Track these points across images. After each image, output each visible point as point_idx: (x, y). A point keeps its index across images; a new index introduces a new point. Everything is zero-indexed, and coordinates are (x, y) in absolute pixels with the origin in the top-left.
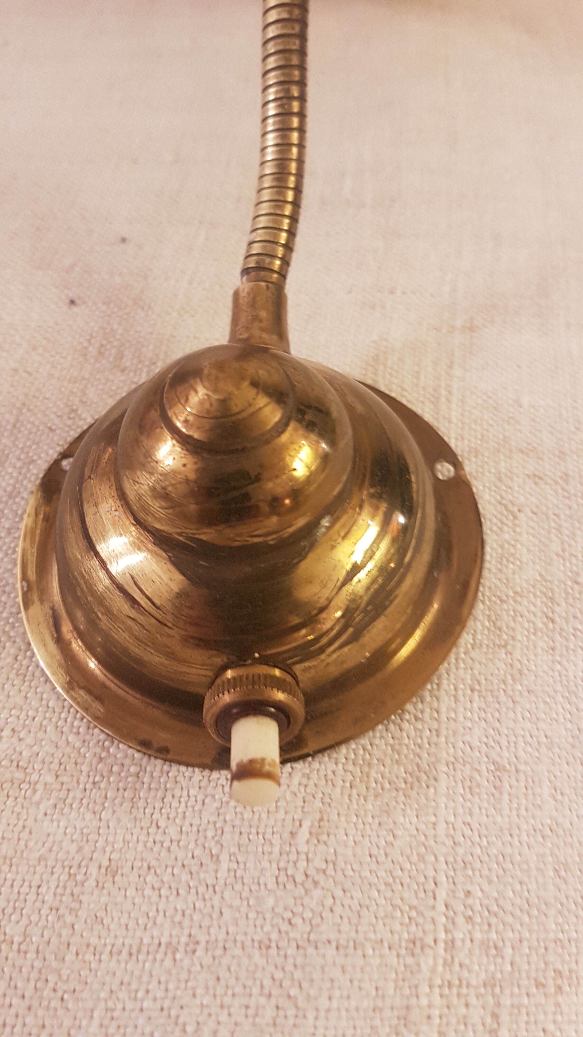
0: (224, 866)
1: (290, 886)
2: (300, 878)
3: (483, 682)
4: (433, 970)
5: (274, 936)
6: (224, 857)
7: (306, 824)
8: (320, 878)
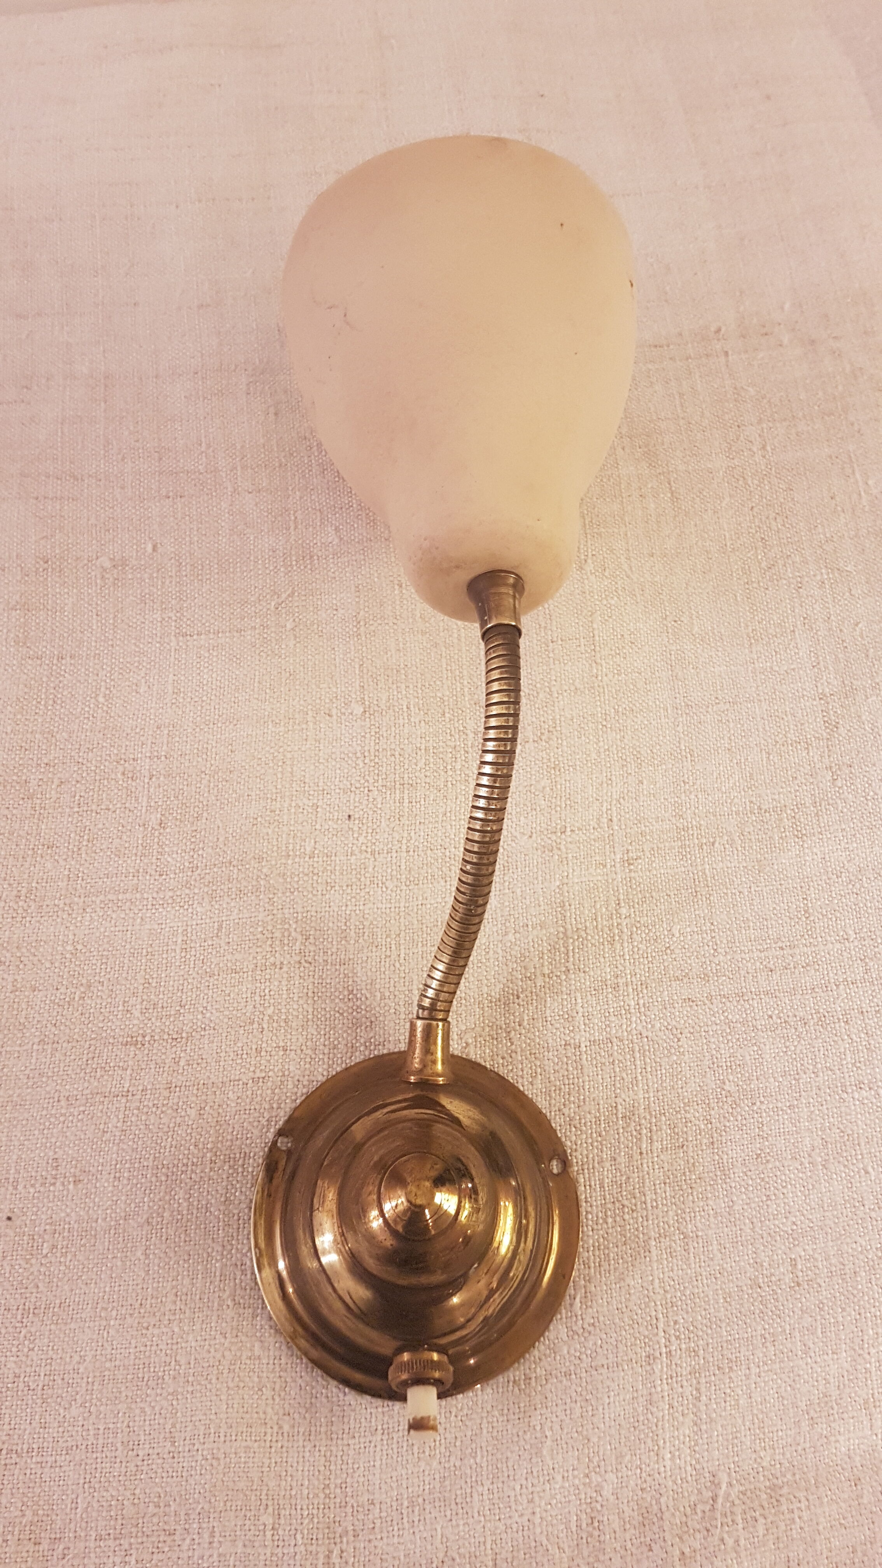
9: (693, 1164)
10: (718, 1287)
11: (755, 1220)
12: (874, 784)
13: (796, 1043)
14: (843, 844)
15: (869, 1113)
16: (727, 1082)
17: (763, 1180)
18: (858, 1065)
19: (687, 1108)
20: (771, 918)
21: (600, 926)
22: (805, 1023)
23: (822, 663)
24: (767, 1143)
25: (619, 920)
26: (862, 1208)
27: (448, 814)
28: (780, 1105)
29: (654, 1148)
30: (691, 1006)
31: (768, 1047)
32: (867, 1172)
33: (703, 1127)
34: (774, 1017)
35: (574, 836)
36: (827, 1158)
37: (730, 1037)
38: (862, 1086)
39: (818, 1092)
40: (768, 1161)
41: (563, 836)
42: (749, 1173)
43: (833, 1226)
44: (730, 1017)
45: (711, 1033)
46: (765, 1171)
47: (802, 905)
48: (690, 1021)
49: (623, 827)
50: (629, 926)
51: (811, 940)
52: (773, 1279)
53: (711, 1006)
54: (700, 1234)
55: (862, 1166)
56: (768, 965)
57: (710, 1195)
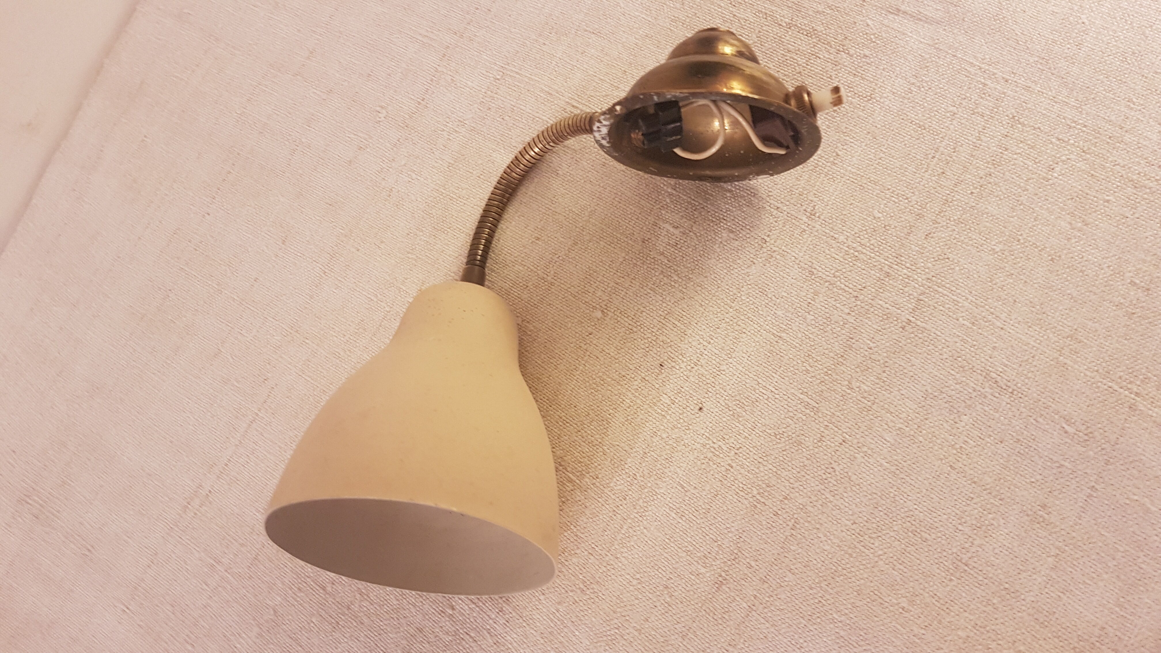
0: (1066, 464)
1: (1088, 443)
2: (1086, 438)
3: (1029, 320)
4: (1145, 406)
5: (1105, 457)
6: (1063, 463)
7: (1065, 425)
8: (1090, 430)
9: (1031, 302)
10: (1116, 338)
11: (1090, 289)
12: (868, 31)
13: (999, 189)
14: (893, 76)
15: (1072, 175)
16: (995, 247)
17: (1069, 267)
18: (1037, 161)
19: (994, 282)
20: (910, 151)
21: (841, 260)
22: (990, 175)
23: (767, 12)
24: (1048, 250)
25: (846, 245)
26: (1128, 219)
27: (703, 304)
28: (1030, 225)
29: (1004, 318)
30: (932, 237)
31: (990, 208)
32: (1108, 201)
33: (1011, 281)
34: (974, 191)
35: (772, 237)
36: (1082, 219)
37: (968, 227)
38: (1052, 167)
39: (1037, 196)
40: (1060, 257)
41: (768, 244)
42: (1059, 273)
43: (1126, 244)
44: (956, 218)
45: (957, 236)
46: (1065, 262)
47: (914, 126)
48: (942, 244)
49: (788, 203)
50: (854, 241)
51: (941, 136)
52: (1134, 302)
53: (941, 225)
54: (1075, 327)
55: (1102, 202)
56: (939, 173)
57: (1056, 305)
